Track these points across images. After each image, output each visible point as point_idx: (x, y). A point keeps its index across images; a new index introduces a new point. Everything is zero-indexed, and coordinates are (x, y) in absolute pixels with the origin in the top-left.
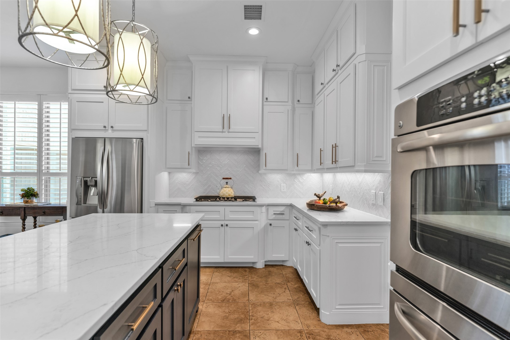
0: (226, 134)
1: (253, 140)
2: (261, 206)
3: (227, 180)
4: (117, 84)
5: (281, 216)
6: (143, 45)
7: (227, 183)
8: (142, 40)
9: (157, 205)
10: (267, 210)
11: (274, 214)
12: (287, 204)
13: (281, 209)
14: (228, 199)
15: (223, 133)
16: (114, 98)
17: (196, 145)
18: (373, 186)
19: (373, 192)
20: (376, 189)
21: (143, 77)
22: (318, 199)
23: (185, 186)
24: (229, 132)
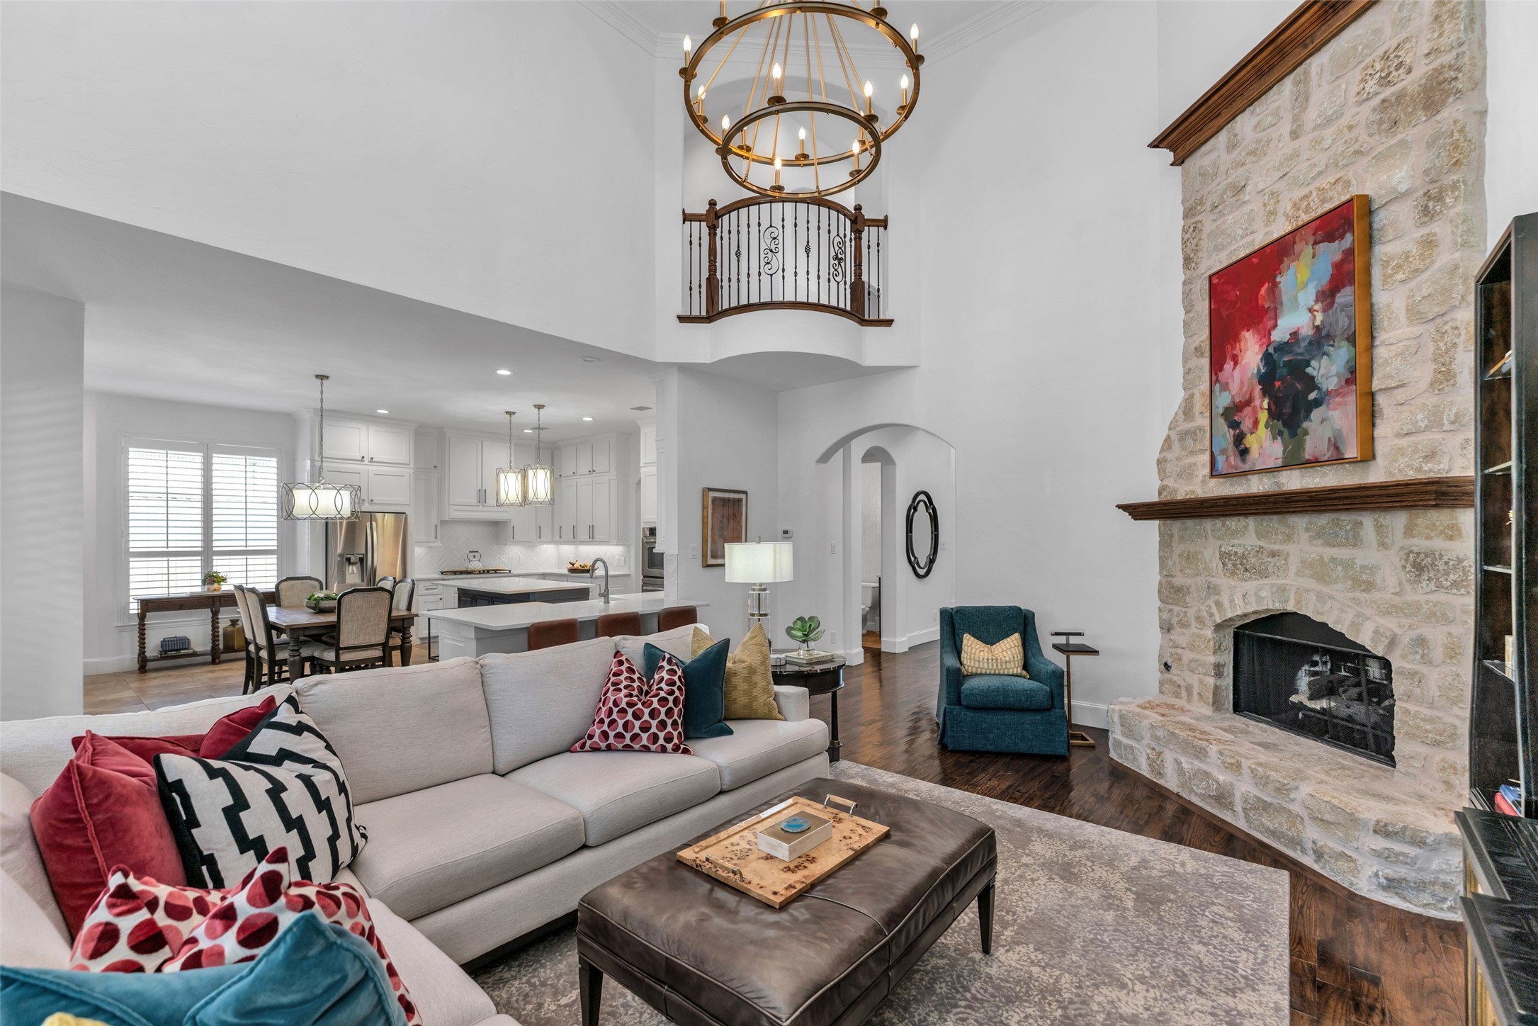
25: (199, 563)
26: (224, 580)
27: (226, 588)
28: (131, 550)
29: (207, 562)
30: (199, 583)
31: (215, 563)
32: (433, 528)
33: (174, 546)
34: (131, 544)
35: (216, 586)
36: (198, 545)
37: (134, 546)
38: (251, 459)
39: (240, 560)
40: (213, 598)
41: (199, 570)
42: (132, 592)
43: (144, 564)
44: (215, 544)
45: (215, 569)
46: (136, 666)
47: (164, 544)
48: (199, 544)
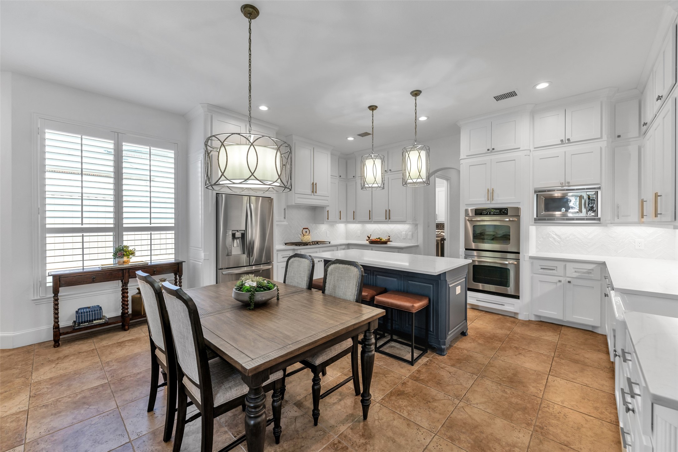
25: (111, 238)
26: (133, 253)
27: (134, 260)
28: (48, 226)
29: (118, 238)
30: (111, 255)
31: (125, 238)
32: (283, 211)
33: (89, 223)
34: (48, 221)
35: (125, 259)
36: (110, 222)
37: (50, 223)
38: (154, 150)
39: (145, 235)
40: (122, 270)
41: (111, 244)
42: (48, 266)
43: (95, 239)
44: (125, 221)
45: (125, 243)
46: (50, 337)
47: (79, 221)
48: (112, 221)
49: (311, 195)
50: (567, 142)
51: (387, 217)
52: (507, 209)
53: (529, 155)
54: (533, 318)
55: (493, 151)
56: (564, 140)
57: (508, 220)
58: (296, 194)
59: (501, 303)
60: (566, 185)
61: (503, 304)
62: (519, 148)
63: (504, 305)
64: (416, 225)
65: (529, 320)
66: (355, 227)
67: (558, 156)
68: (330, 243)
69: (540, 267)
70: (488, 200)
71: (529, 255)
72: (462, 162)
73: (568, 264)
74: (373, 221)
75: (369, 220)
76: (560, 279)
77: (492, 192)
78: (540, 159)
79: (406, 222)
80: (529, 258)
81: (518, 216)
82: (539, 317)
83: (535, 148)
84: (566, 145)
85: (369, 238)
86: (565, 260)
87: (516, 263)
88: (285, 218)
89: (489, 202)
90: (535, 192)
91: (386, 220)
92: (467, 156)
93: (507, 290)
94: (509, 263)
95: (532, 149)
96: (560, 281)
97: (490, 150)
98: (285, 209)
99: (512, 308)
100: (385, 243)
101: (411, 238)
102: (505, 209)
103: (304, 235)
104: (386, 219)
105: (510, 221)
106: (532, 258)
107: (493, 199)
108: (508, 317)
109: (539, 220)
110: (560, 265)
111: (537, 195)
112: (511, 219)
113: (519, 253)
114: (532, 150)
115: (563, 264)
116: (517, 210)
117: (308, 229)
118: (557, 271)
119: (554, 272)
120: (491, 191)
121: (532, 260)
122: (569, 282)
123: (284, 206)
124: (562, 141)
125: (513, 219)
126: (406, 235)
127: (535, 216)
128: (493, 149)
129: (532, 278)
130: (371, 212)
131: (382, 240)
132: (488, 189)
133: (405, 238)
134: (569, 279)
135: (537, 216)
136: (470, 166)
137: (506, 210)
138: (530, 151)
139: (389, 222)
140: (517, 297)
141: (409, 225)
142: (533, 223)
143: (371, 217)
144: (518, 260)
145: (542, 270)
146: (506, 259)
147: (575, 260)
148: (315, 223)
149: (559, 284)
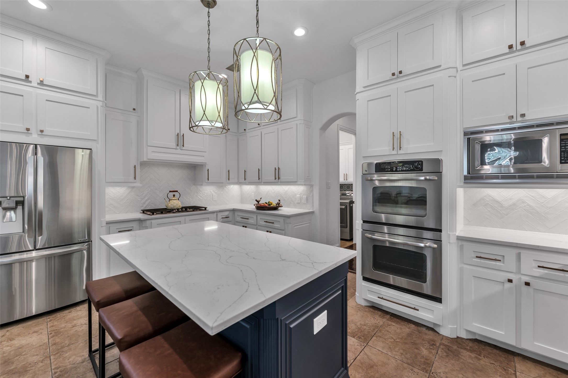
0: (179, 151)
1: (202, 158)
2: (213, 212)
3: (174, 193)
4: (201, 120)
5: (226, 219)
6: (220, 90)
7: (174, 195)
8: (219, 85)
9: (108, 223)
10: (217, 215)
11: (222, 218)
12: (230, 210)
13: (226, 214)
14: (178, 210)
15: (177, 150)
16: (193, 131)
17: (148, 159)
18: (298, 193)
19: (298, 196)
20: (300, 195)
21: (204, 113)
22: (258, 203)
23: (118, 201)
24: (182, 150)
49: (176, 149)
50: (519, 47)
51: (277, 177)
52: (422, 162)
53: (455, 77)
54: (464, 335)
55: (401, 75)
56: (514, 46)
57: (423, 178)
58: (148, 147)
59: (413, 307)
60: (519, 119)
61: (416, 308)
62: (439, 66)
63: (418, 310)
64: (312, 186)
65: (458, 337)
66: (249, 189)
67: (504, 74)
68: (206, 208)
69: (474, 255)
70: (393, 150)
71: (457, 234)
72: (358, 96)
73: (524, 253)
74: (263, 182)
75: (259, 181)
76: (511, 276)
77: (399, 136)
78: (473, 81)
79: (297, 183)
80: (457, 239)
81: (439, 173)
82: (474, 333)
83: (464, 65)
84: (517, 53)
85: (258, 202)
86: (518, 246)
87: (435, 246)
88: (135, 178)
89: (394, 152)
90: (465, 134)
91: (276, 181)
92: (364, 87)
93: (422, 287)
94: (426, 246)
95: (460, 67)
96: (510, 281)
97: (396, 74)
98: (135, 167)
99: (432, 317)
100: (275, 208)
101: (306, 202)
102: (418, 161)
103: (170, 200)
104: (275, 178)
105: (426, 179)
106: (460, 239)
107: (400, 147)
108: (424, 329)
109: (472, 178)
110: (510, 254)
111: (469, 139)
112: (428, 177)
113: (440, 231)
114: (459, 70)
115: (514, 252)
116: (438, 162)
117: (177, 191)
118: (504, 263)
119: (498, 263)
120: (397, 136)
121: (460, 243)
122: (527, 284)
123: (133, 162)
124: (511, 47)
125: (431, 178)
126: (301, 198)
127: (465, 173)
128: (400, 72)
129: (461, 271)
130: (260, 171)
131: (272, 206)
132: (393, 133)
133: (299, 202)
134: (527, 279)
135: (469, 173)
136: (368, 101)
137: (420, 163)
138: (457, 71)
139: (279, 183)
140: (439, 300)
141: (303, 186)
142: (462, 184)
143: (260, 177)
144: (438, 241)
145: (478, 260)
146: (421, 239)
147: (539, 246)
148: (194, 184)
149: (508, 285)
